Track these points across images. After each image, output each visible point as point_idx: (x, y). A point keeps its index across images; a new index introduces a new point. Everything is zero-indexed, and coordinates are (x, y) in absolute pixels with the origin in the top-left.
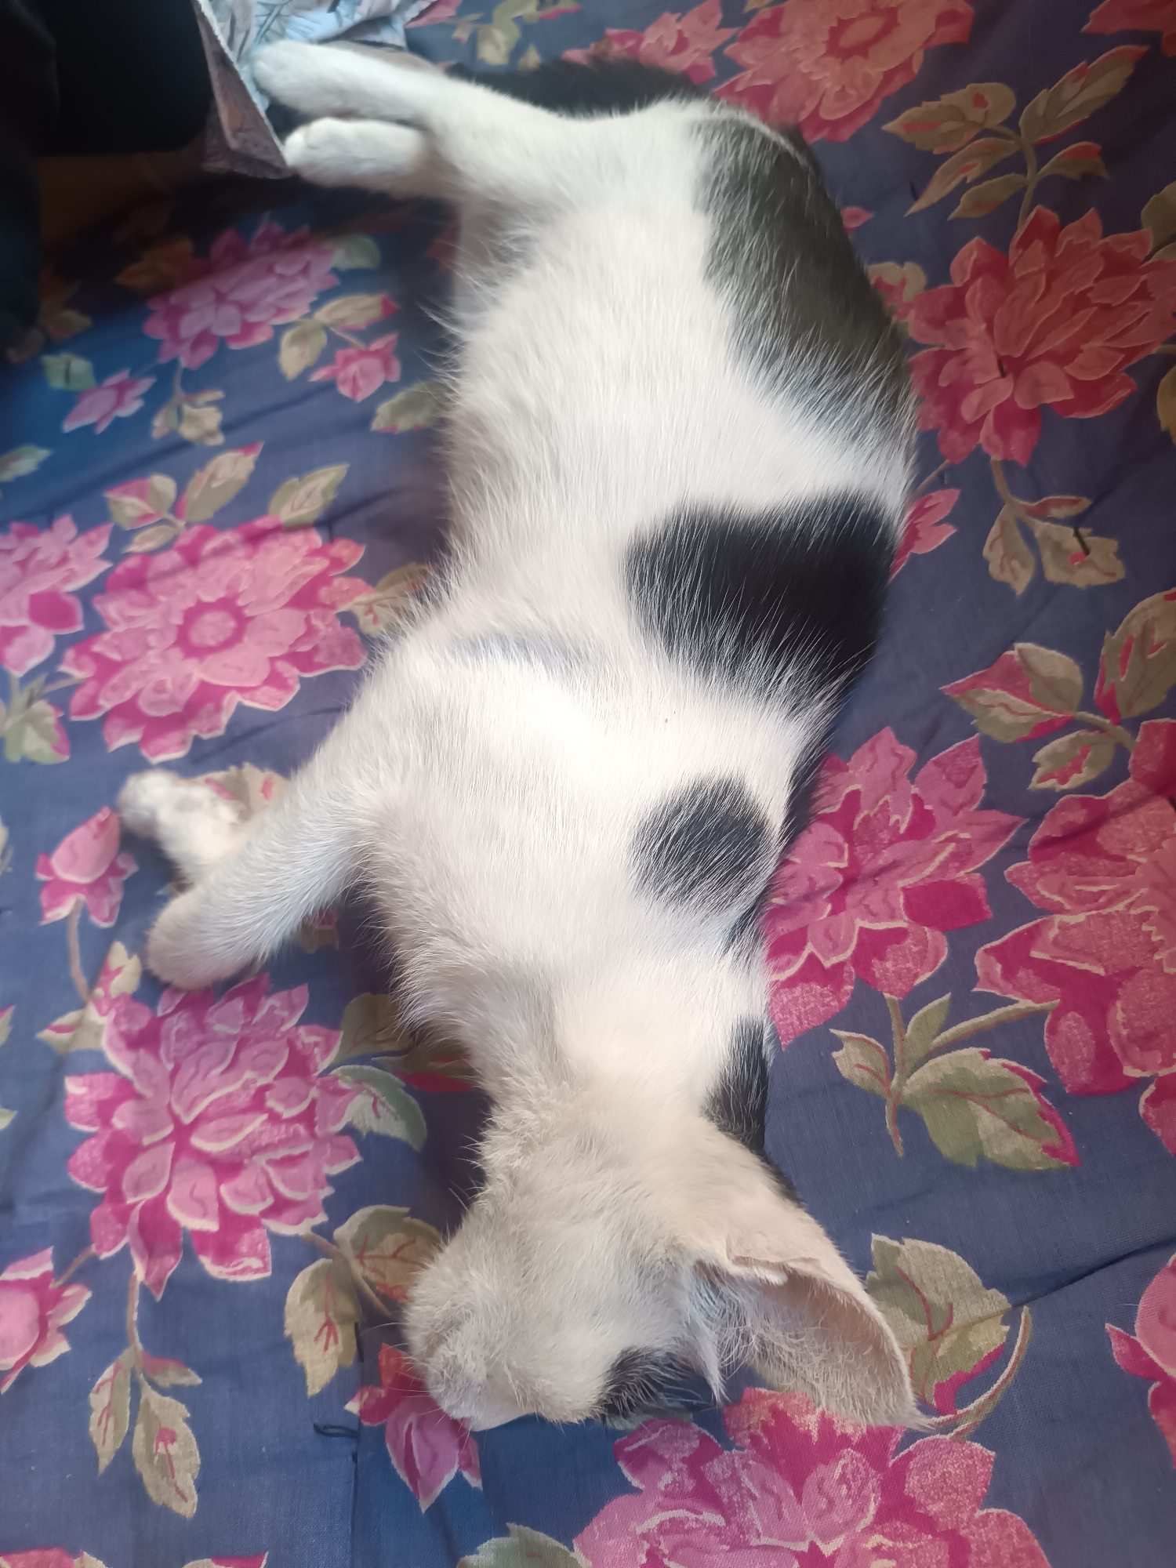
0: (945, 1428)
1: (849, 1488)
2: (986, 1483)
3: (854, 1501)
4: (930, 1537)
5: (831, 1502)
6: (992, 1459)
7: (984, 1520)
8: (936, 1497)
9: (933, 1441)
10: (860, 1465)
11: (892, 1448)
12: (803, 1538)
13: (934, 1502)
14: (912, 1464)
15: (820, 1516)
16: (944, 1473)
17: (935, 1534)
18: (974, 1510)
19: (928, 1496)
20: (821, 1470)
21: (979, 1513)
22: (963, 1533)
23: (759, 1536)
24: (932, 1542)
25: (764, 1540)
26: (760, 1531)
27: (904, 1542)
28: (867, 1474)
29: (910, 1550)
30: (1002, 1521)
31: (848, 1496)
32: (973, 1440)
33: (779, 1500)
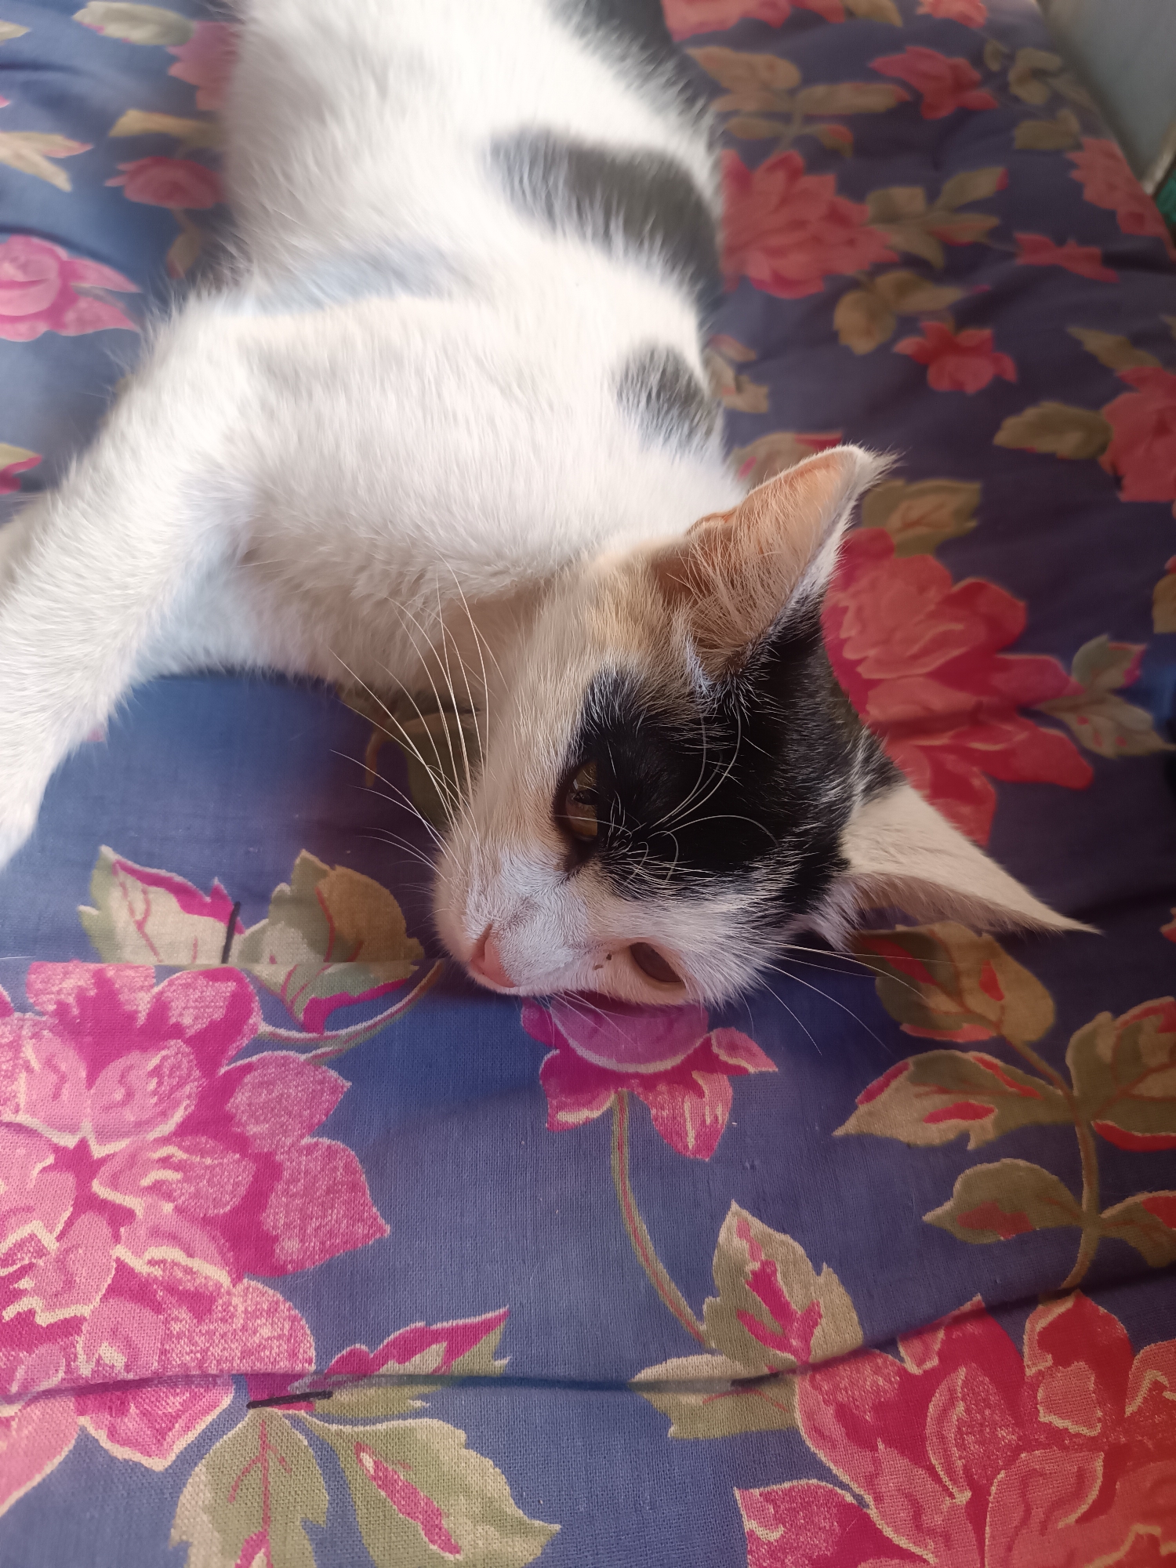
0: (303, 1047)
1: (160, 1084)
2: (328, 1112)
3: (160, 1100)
4: (237, 1156)
5: (129, 1095)
6: (345, 1089)
7: (310, 1149)
8: (262, 1118)
9: (283, 1058)
10: (185, 1061)
11: (232, 1052)
12: (73, 1129)
13: (257, 1122)
14: (248, 1079)
15: (107, 1108)
16: (282, 1095)
17: (244, 1155)
18: (302, 1136)
19: (253, 1115)
20: (134, 1057)
21: (307, 1140)
22: (279, 1158)
23: (17, 1111)
24: (238, 1162)
25: (22, 1118)
26: (22, 1106)
27: (202, 1157)
28: (189, 1075)
29: (206, 1167)
30: (331, 1153)
31: (155, 1093)
32: (332, 1065)
33: (63, 1079)
